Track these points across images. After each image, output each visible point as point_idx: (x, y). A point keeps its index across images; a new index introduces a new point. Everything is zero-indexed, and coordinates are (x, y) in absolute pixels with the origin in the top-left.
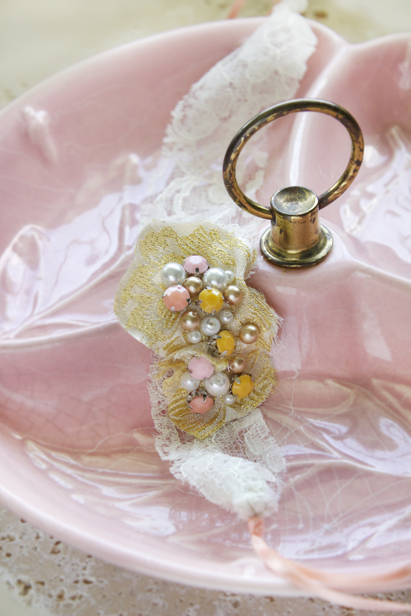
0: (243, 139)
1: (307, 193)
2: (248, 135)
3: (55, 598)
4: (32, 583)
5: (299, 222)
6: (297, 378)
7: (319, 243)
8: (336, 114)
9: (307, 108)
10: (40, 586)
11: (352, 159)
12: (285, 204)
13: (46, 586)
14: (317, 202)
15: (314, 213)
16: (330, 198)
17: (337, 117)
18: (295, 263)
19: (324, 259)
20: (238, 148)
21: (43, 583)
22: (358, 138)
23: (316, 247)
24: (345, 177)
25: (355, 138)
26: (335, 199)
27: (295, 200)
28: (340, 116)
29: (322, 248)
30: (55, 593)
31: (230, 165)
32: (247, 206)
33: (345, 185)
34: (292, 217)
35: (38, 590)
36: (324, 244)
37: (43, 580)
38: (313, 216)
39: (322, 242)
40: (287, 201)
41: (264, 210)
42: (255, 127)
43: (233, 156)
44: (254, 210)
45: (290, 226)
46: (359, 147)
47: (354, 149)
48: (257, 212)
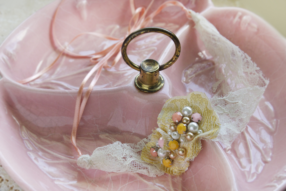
0: (130, 39)
1: (156, 63)
2: (132, 38)
3: (9, 188)
4: (4, 179)
5: (149, 75)
6: (133, 134)
7: (157, 84)
8: (170, 36)
9: (158, 31)
10: (6, 181)
11: (175, 54)
12: (146, 66)
13: (9, 182)
14: (159, 68)
15: (156, 72)
16: (164, 67)
17: (170, 37)
18: (146, 90)
19: (158, 90)
20: (128, 42)
21: (8, 181)
22: (178, 46)
23: (156, 85)
24: (171, 61)
25: (177, 46)
26: (167, 68)
27: (151, 65)
28: (171, 37)
29: (158, 86)
30: (10, 186)
31: (124, 48)
32: (130, 64)
33: (171, 63)
34: (147, 72)
35: (5, 183)
36: (160, 85)
37: (8, 179)
38: (156, 74)
39: (159, 83)
40: (148, 65)
41: (137, 67)
42: (135, 35)
43: (125, 45)
44: (133, 66)
45: (146, 75)
46: (178, 50)
47: (176, 50)
48: (134, 67)
